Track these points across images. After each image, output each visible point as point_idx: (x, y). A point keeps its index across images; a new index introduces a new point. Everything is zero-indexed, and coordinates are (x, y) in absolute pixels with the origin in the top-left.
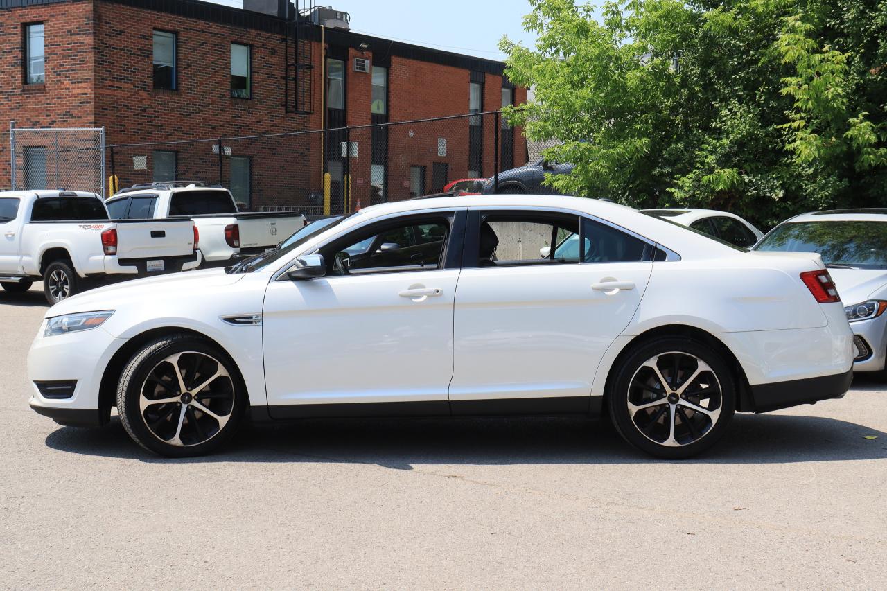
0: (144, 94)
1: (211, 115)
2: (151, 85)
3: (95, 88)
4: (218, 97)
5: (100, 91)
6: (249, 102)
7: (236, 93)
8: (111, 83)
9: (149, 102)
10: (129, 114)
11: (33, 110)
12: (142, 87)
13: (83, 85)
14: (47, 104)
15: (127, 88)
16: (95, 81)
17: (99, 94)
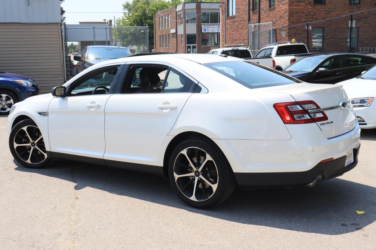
0: (310, 7)
1: (339, 12)
2: (313, 3)
3: (289, 6)
4: (343, 4)
5: (291, 7)
6: (358, 5)
7: (352, 2)
8: (296, 4)
9: (312, 10)
10: (303, 15)
11: (272, 16)
12: (309, 4)
13: (285, 6)
14: (276, 14)
15: (303, 5)
16: (289, 4)
17: (291, 8)
